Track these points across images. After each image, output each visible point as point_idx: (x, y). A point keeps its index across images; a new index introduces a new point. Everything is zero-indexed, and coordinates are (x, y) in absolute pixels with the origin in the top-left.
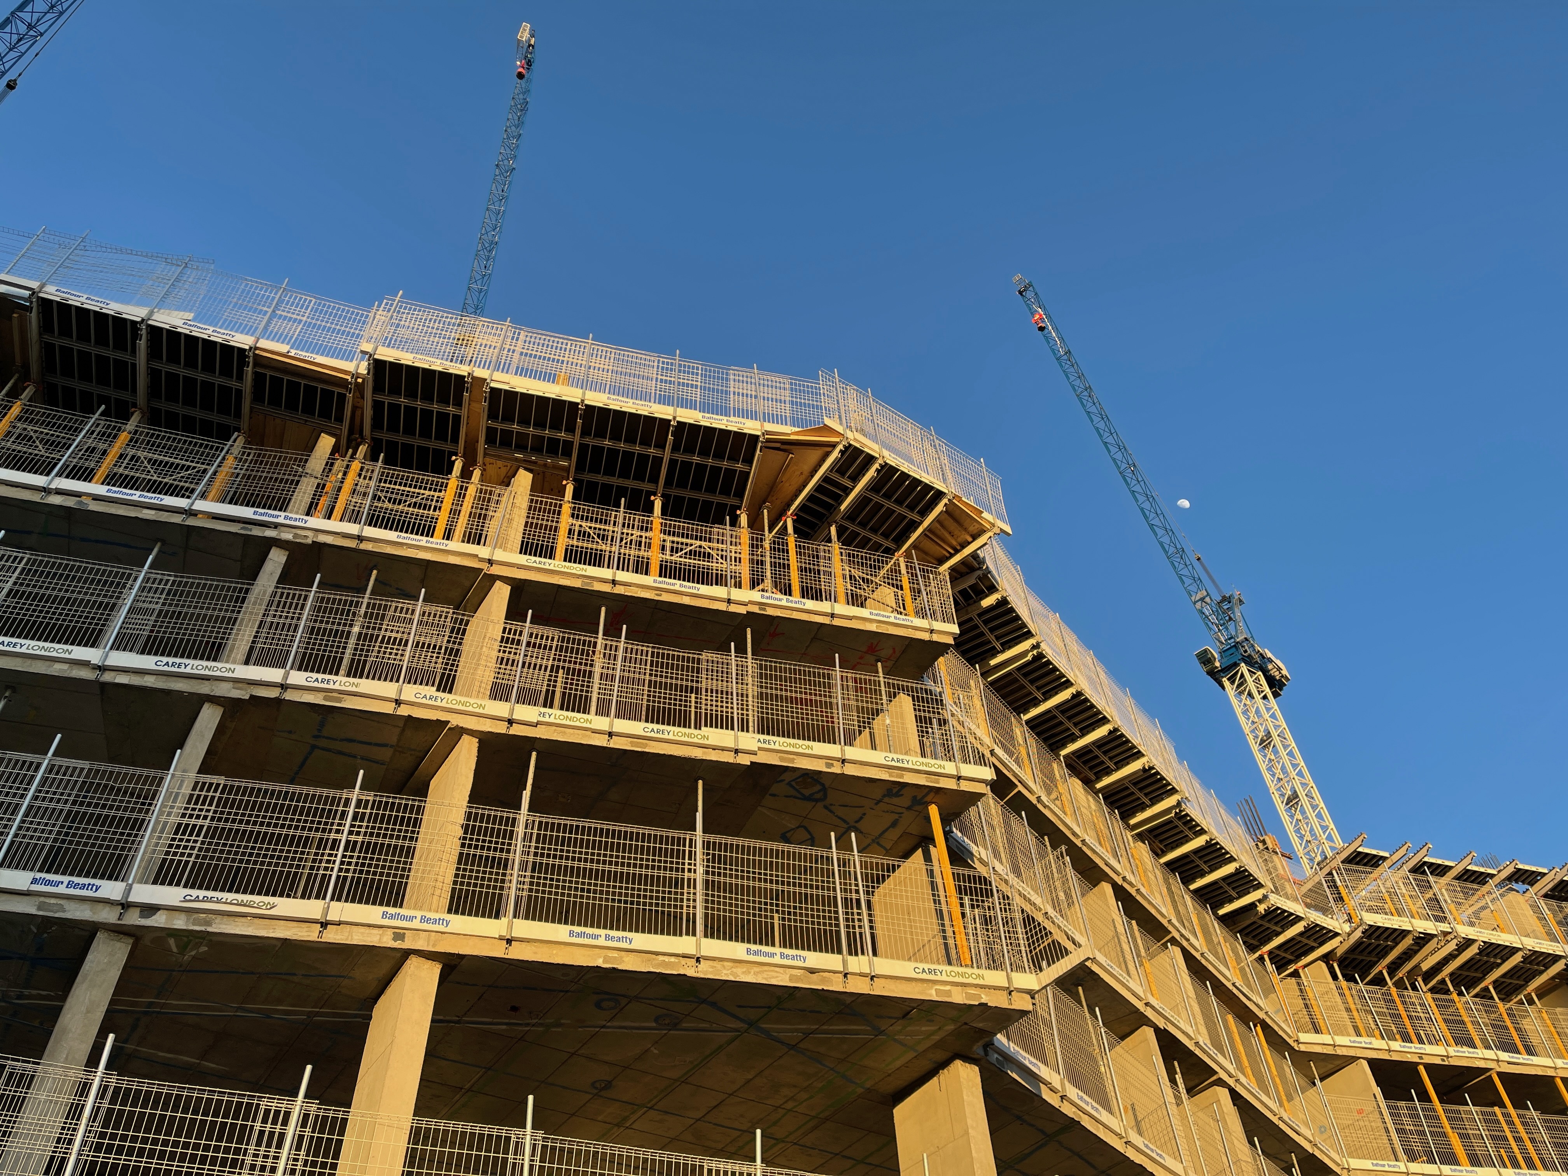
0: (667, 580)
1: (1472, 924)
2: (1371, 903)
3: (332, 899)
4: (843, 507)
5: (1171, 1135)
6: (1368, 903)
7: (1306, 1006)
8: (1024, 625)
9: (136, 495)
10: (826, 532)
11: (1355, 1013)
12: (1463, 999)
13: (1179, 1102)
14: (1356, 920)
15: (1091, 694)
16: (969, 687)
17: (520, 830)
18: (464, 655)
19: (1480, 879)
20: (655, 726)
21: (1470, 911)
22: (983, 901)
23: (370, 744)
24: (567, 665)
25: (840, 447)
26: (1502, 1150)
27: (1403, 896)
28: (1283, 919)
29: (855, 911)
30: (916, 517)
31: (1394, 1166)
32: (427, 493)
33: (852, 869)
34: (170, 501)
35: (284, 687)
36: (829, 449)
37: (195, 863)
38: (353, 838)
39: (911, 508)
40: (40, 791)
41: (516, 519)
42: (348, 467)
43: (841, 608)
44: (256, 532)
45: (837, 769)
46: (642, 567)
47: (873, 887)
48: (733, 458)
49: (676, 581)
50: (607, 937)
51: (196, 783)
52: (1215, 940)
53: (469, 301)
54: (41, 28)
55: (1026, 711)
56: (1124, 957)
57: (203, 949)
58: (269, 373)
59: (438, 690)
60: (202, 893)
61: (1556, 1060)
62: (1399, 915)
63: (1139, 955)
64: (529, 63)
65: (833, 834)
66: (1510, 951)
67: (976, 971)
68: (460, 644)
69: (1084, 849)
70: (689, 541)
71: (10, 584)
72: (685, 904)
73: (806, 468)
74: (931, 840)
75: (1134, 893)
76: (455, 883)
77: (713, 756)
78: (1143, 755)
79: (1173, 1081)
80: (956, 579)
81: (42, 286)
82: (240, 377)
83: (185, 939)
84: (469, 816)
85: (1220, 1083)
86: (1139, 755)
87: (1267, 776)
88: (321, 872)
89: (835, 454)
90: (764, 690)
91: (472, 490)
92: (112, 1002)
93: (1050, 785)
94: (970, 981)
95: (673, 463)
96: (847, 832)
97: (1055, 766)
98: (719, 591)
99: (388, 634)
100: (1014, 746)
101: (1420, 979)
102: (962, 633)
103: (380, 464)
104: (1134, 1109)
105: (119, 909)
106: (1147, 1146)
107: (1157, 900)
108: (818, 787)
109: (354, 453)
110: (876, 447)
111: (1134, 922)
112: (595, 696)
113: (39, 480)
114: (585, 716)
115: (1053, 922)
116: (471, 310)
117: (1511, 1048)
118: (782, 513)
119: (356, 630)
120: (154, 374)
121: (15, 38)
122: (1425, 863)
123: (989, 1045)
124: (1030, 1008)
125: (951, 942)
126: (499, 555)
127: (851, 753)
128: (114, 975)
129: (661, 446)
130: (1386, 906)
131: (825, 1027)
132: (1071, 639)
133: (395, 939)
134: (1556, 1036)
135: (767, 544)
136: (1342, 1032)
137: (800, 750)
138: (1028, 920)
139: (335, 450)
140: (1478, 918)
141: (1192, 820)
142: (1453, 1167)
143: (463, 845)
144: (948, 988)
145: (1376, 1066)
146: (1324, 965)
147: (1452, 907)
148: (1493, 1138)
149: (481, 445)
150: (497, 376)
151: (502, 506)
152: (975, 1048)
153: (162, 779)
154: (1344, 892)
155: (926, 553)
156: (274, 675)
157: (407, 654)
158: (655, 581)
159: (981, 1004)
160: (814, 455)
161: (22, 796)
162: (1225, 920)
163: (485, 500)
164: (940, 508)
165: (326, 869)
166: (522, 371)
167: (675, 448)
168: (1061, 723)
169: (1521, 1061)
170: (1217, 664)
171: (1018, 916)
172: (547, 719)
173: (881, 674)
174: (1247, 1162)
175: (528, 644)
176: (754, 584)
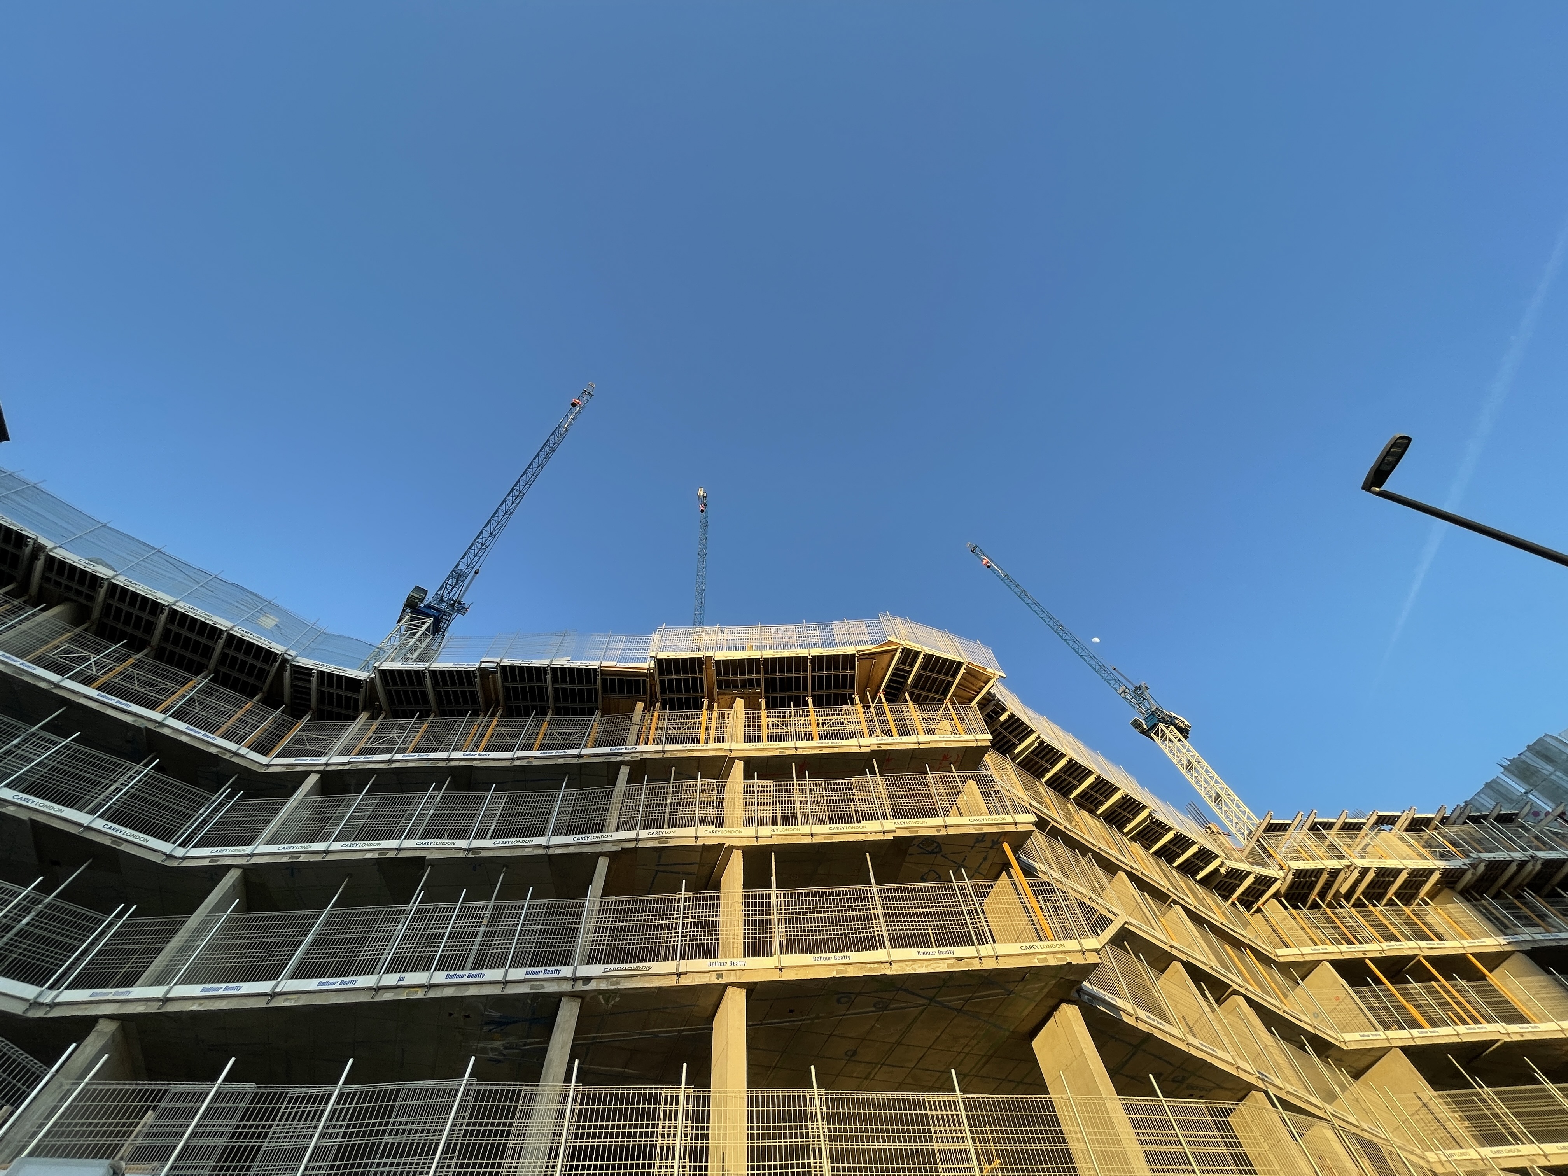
0: (824, 741)
1: (1363, 857)
2: (1292, 855)
3: (680, 959)
4: (909, 682)
5: (1216, 1035)
6: (1290, 855)
7: (1273, 930)
8: (1028, 727)
9: (554, 753)
10: (903, 697)
11: (1308, 930)
12: (1378, 909)
13: (1213, 1010)
14: (1286, 867)
15: (1077, 758)
16: (1006, 769)
17: (774, 900)
18: (726, 804)
19: (1358, 827)
20: (835, 826)
21: (1359, 848)
22: (1051, 897)
23: (686, 864)
24: (780, 799)
25: (900, 650)
26: (1450, 1013)
27: (1310, 847)
28: (1238, 876)
29: (976, 917)
30: (951, 679)
31: (1376, 1035)
32: (693, 721)
33: (968, 891)
34: (570, 752)
35: (637, 840)
36: (894, 653)
37: (607, 949)
38: (686, 921)
39: (947, 674)
40: (525, 921)
41: (739, 724)
42: (652, 716)
43: (923, 738)
44: (613, 759)
45: (943, 832)
46: (809, 737)
47: (983, 900)
48: (845, 668)
49: (829, 741)
50: (835, 958)
51: (601, 902)
52: (1201, 897)
53: (696, 620)
54: (487, 544)
55: (1043, 776)
56: (1147, 917)
57: (617, 999)
58: (608, 678)
59: (716, 827)
60: (612, 966)
61: (1462, 942)
62: (1313, 860)
63: (1156, 915)
64: (705, 505)
65: (951, 872)
66: (1397, 872)
67: (1058, 942)
68: (723, 798)
69: (1102, 853)
70: (831, 718)
71: (500, 810)
72: (875, 930)
73: (884, 665)
74: (1009, 865)
75: (1140, 875)
76: (745, 938)
77: (872, 837)
78: (1120, 789)
79: (1204, 996)
80: (982, 708)
81: (501, 660)
82: (595, 683)
83: (608, 995)
84: (745, 897)
85: (1235, 992)
86: (1117, 789)
87: (1197, 787)
88: (672, 944)
89: (898, 654)
90: (891, 793)
91: (715, 715)
92: (574, 1039)
93: (1070, 818)
94: (1056, 949)
95: (813, 678)
96: (959, 869)
97: (1069, 805)
98: (853, 742)
99: (685, 801)
100: (1042, 799)
101: (1342, 900)
102: (994, 738)
103: (667, 711)
104: (1185, 1020)
105: (572, 983)
106: (1201, 1044)
107: (1156, 877)
108: (936, 845)
109: (654, 708)
110: (919, 646)
111: (1145, 894)
112: (799, 814)
113: (508, 755)
114: (796, 827)
115: (1097, 903)
116: (697, 624)
117: (1424, 937)
118: (877, 691)
119: (669, 801)
120: (556, 690)
121: (476, 551)
122: (1316, 823)
123: (1080, 990)
124: (1099, 961)
125: (1038, 926)
126: (735, 746)
127: (950, 820)
128: (574, 1022)
129: (806, 670)
130: (1302, 855)
131: (977, 994)
132: (1057, 729)
133: (718, 978)
134: (1455, 925)
135: (873, 710)
136: (1302, 944)
137: (920, 825)
138: (1081, 904)
139: (645, 708)
140: (1365, 852)
141: (1161, 823)
142: (1420, 1030)
143: (745, 915)
144: (1044, 956)
145: (1336, 964)
146: (1275, 901)
147: (1345, 848)
148: (1440, 1004)
149: (716, 690)
150: (717, 653)
151: (731, 720)
152: (1072, 994)
153: (584, 903)
154: (1271, 851)
155: (962, 697)
156: (631, 834)
157: (697, 809)
158: (817, 743)
159: (1068, 964)
160: (887, 657)
161: (517, 925)
162: (1204, 882)
163: (721, 718)
164: (962, 671)
165: (674, 941)
166: (729, 649)
167: (813, 670)
168: (1065, 779)
169: (1437, 946)
170: (1145, 726)
171: (1074, 902)
172: (776, 833)
173: (954, 771)
174: (1273, 1046)
175: (758, 792)
176: (871, 733)
